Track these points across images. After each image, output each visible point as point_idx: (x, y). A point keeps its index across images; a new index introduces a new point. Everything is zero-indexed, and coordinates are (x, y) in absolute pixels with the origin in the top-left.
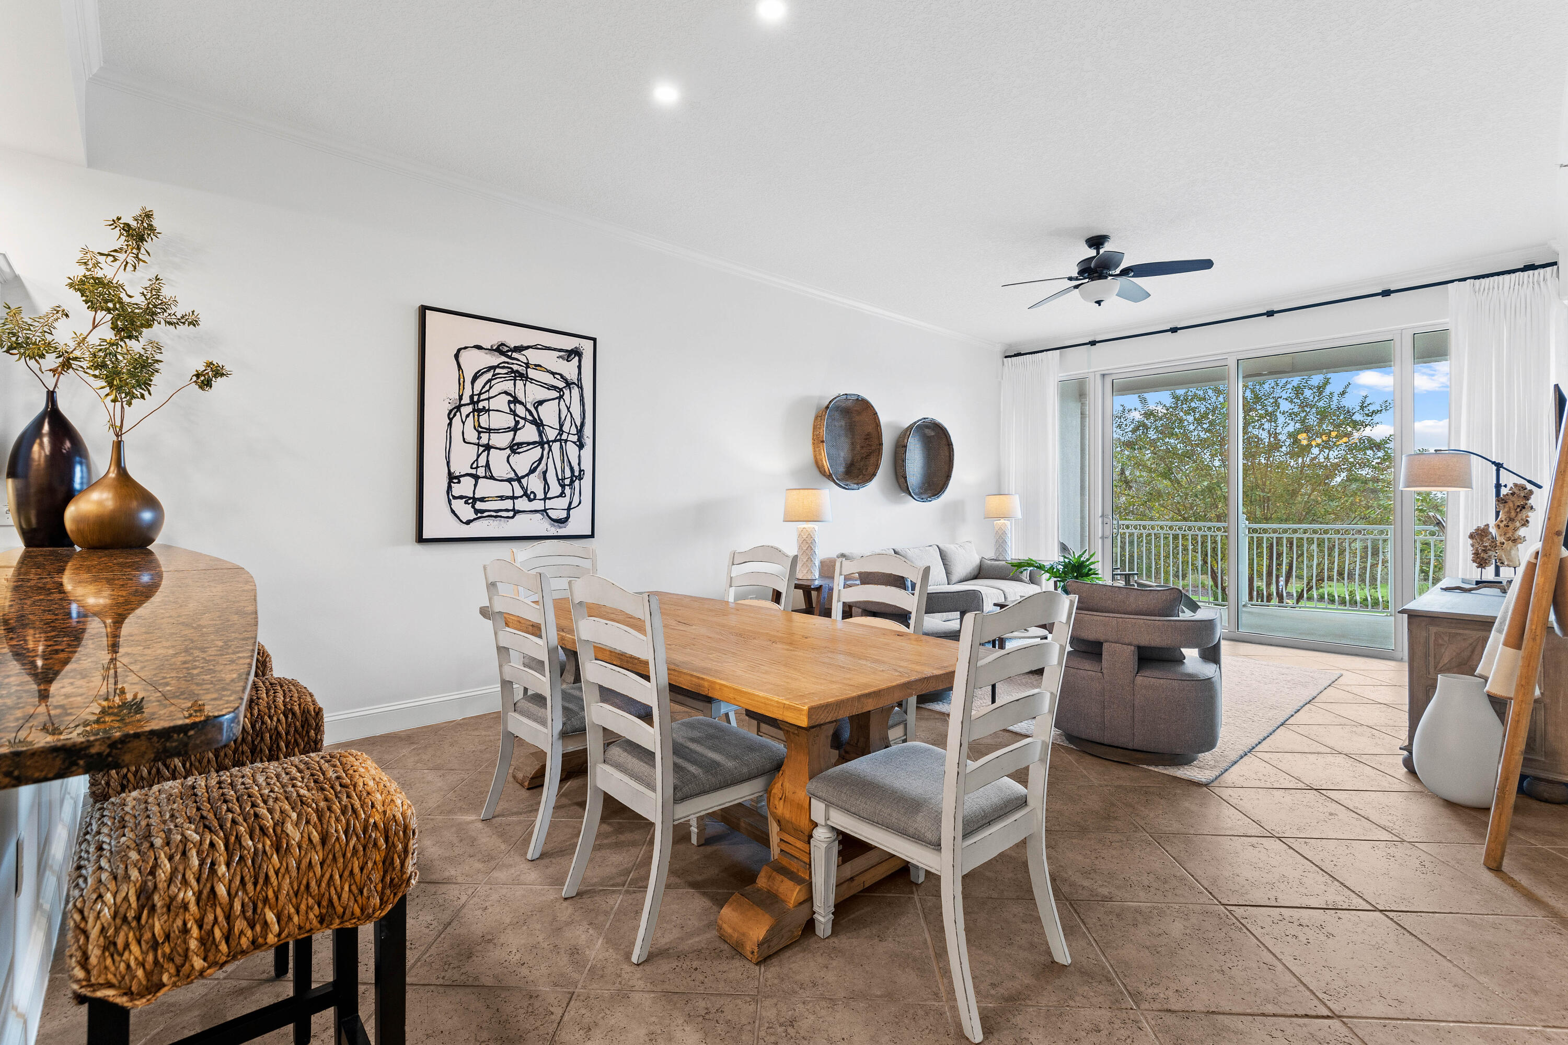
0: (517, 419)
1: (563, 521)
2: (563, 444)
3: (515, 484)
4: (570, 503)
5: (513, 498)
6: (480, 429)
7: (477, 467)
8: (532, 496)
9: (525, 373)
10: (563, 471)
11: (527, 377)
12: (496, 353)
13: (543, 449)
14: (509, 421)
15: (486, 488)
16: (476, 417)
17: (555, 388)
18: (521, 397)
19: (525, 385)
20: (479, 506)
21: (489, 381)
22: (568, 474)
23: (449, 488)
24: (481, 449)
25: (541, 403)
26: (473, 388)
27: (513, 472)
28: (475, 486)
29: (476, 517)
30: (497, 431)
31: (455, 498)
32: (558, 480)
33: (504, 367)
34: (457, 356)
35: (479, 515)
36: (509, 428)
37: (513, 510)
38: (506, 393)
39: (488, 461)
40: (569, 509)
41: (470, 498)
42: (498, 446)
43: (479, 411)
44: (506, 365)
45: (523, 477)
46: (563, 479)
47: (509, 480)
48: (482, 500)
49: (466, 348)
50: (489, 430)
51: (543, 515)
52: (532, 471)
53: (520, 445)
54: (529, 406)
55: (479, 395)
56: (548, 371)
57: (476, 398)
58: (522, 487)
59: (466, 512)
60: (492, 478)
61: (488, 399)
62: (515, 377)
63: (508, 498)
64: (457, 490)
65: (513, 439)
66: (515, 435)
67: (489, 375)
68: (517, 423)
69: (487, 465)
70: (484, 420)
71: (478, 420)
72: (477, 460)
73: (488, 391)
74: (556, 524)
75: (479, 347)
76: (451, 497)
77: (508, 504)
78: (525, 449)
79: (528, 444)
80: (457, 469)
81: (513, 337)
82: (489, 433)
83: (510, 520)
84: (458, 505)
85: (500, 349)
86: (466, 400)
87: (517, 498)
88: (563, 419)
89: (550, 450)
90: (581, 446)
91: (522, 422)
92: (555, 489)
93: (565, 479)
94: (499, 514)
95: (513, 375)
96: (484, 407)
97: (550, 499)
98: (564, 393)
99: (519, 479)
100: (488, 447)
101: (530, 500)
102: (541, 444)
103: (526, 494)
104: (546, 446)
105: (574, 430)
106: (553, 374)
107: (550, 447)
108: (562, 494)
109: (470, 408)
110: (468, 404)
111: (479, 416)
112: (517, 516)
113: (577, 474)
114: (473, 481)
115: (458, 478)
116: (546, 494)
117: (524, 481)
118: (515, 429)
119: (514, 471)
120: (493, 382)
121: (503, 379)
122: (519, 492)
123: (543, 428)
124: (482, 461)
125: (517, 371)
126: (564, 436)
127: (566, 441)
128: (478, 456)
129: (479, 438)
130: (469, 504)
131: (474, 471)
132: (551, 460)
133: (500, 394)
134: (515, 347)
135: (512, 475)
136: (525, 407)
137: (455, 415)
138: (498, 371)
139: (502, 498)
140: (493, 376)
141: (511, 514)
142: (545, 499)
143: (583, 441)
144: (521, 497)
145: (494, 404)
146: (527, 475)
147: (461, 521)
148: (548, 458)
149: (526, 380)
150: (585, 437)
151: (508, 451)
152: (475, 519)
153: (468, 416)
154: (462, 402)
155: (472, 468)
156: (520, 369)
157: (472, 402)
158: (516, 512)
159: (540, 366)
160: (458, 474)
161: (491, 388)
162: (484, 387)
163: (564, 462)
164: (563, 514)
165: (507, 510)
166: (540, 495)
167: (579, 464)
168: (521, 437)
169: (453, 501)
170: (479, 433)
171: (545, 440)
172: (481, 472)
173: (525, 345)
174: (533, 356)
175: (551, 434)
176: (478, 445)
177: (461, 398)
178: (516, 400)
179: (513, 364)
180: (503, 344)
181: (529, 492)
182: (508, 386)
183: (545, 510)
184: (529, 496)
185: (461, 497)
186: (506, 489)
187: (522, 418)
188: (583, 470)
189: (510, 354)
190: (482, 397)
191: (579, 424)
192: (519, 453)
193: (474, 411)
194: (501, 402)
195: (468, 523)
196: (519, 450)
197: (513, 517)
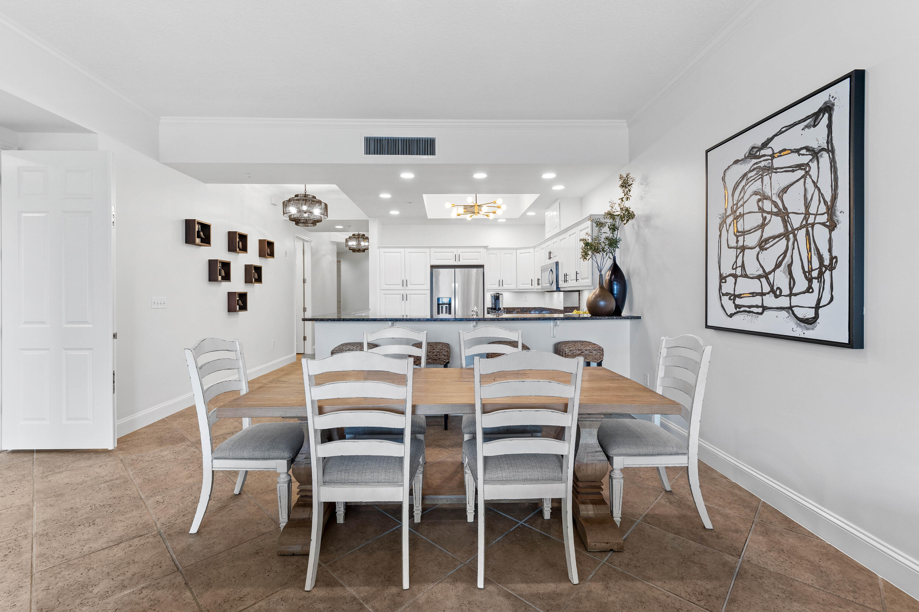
0: (765, 215)
1: (810, 322)
2: (810, 229)
3: (763, 280)
4: (819, 300)
5: (762, 294)
6: (738, 234)
7: (736, 269)
8: (778, 293)
9: (770, 165)
10: (810, 262)
11: (772, 169)
12: (749, 159)
13: (788, 240)
15: (741, 286)
16: (735, 225)
17: (799, 167)
18: (768, 192)
19: (770, 178)
20: (738, 301)
21: (743, 188)
22: (816, 264)
23: (721, 287)
24: (739, 251)
25: (785, 190)
27: (761, 269)
28: (735, 283)
29: (736, 311)
30: (749, 232)
31: (724, 295)
32: (804, 272)
34: (724, 178)
35: (738, 310)
36: (758, 226)
37: (762, 306)
38: (756, 193)
39: (743, 262)
40: (817, 307)
41: (732, 295)
42: (750, 246)
43: (737, 218)
45: (770, 273)
46: (811, 270)
47: (759, 277)
48: (740, 296)
50: (744, 233)
51: (788, 312)
52: (778, 266)
53: (767, 241)
54: (775, 198)
56: (792, 151)
57: (735, 208)
58: (769, 283)
59: (730, 307)
60: (746, 276)
61: (742, 205)
62: (763, 173)
63: (757, 294)
65: (762, 236)
66: (763, 232)
67: (743, 183)
68: (764, 219)
69: (743, 266)
70: (740, 225)
71: (737, 227)
72: (736, 262)
73: (743, 197)
74: (803, 324)
75: (736, 162)
76: (721, 294)
77: (757, 301)
78: (771, 243)
79: (774, 237)
80: (725, 272)
81: (761, 135)
83: (760, 316)
84: (725, 299)
85: (753, 154)
86: (730, 211)
87: (765, 294)
88: (809, 199)
89: (795, 239)
90: (832, 226)
91: (768, 216)
92: (801, 284)
93: (812, 270)
94: (752, 309)
95: (761, 173)
96: (741, 213)
97: (796, 295)
98: (810, 167)
99: (766, 275)
100: (743, 249)
101: (776, 297)
102: (785, 235)
103: (772, 291)
104: (791, 236)
105: (823, 209)
106: (797, 151)
107: (795, 236)
108: (809, 290)
109: (732, 218)
110: (730, 215)
111: (737, 222)
112: (766, 313)
113: (827, 262)
114: (733, 280)
115: (724, 278)
116: (791, 289)
117: (771, 277)
118: (762, 226)
119: (762, 267)
120: (746, 188)
121: (753, 181)
122: (767, 289)
123: (788, 217)
124: (740, 262)
125: (764, 167)
126: (811, 220)
127: (813, 225)
128: (737, 257)
129: (738, 242)
130: (731, 300)
131: (734, 272)
132: (796, 251)
133: (751, 196)
134: (763, 144)
135: (761, 272)
136: (771, 200)
137: (724, 227)
138: (750, 175)
139: (754, 294)
141: (760, 310)
142: (791, 295)
143: (835, 218)
144: (768, 293)
145: (747, 208)
146: (774, 270)
147: (727, 314)
148: (793, 249)
149: (771, 173)
150: (838, 213)
151: (757, 249)
152: (735, 313)
153: (731, 225)
154: (727, 214)
155: (733, 269)
156: (767, 163)
157: (733, 212)
158: (765, 308)
159: (785, 150)
160: (725, 275)
161: (745, 193)
162: (740, 195)
163: (810, 251)
164: (811, 314)
165: (757, 306)
166: (786, 291)
167: (830, 250)
168: (769, 232)
169: (722, 297)
170: (738, 237)
171: (790, 229)
172: (739, 272)
173: (770, 136)
174: (777, 145)
175: (796, 221)
176: (737, 248)
177: (727, 211)
178: (762, 197)
179: (760, 162)
180: (753, 148)
181: (775, 288)
182: (758, 185)
183: (791, 308)
184: (776, 292)
185: (728, 294)
186: (755, 286)
187: (768, 213)
188: (836, 257)
189: (758, 154)
191: (828, 198)
192: (766, 249)
193: (734, 219)
195: (731, 316)
196: (766, 246)
197: (761, 314)
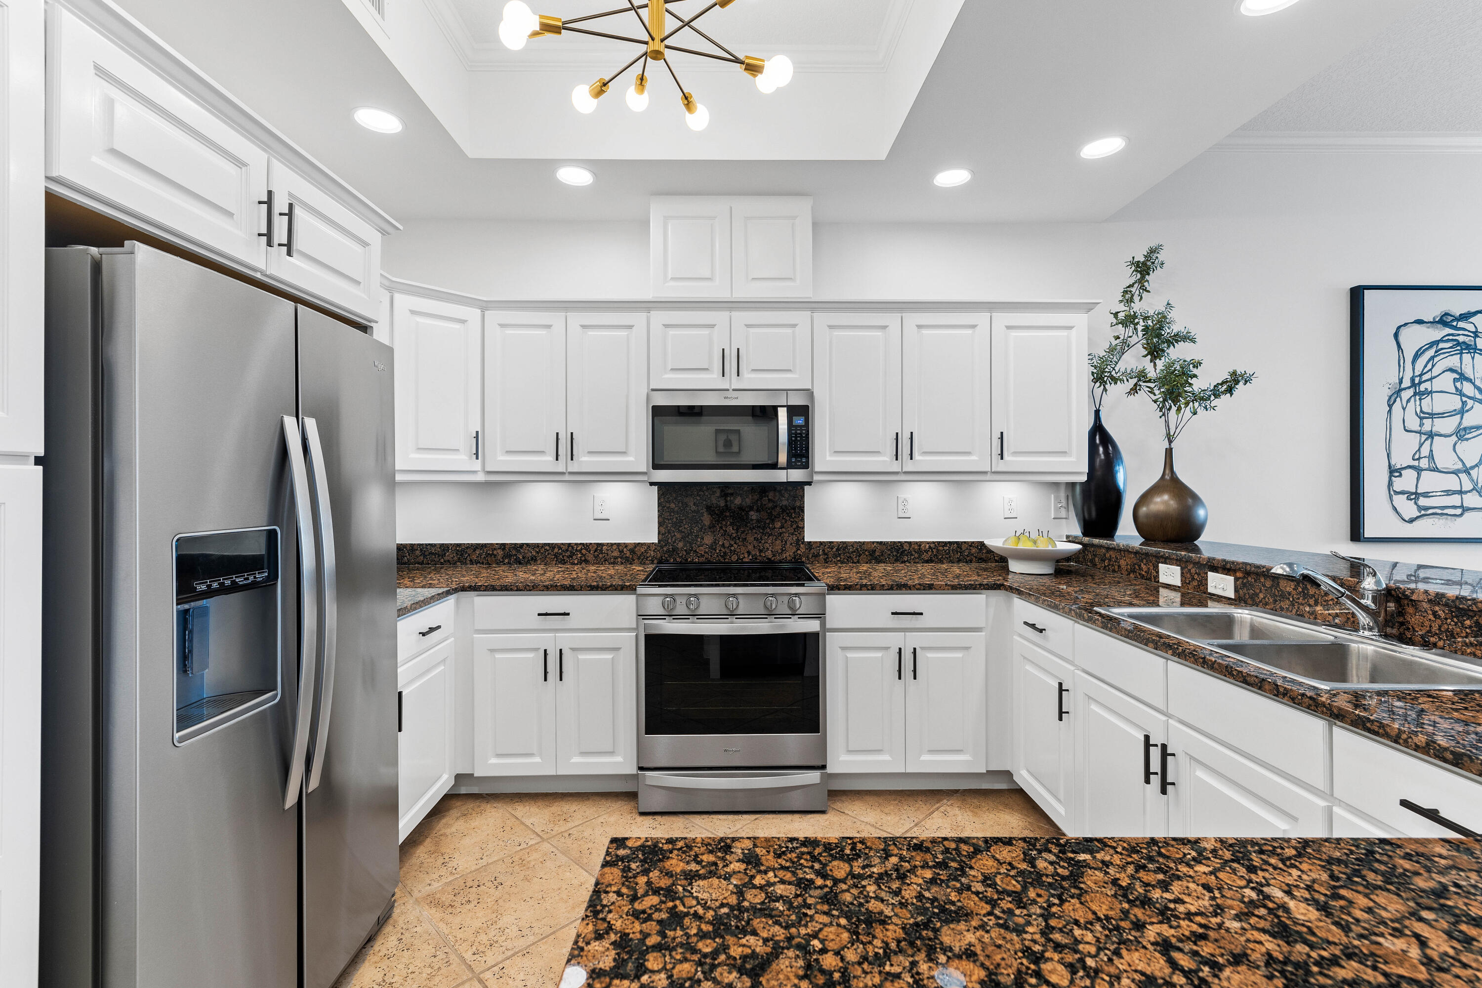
0: (1464, 399)
3: (1463, 476)
5: (1461, 492)
6: (1422, 415)
7: (1419, 459)
9: (1473, 343)
11: (1476, 349)
12: (1439, 326)
14: (1455, 402)
15: (1430, 482)
16: (1418, 403)
18: (1468, 372)
19: (1473, 358)
20: (1422, 502)
21: (1432, 358)
23: (1390, 484)
24: (1424, 437)
26: (1414, 369)
27: (1460, 463)
28: (1418, 479)
29: (1419, 514)
30: (1441, 415)
31: (1396, 493)
33: (1448, 341)
34: (1396, 335)
35: (1423, 512)
36: (1455, 410)
37: (1462, 506)
38: (1451, 370)
39: (1431, 451)
41: (1412, 494)
42: (1442, 432)
43: (1421, 394)
44: (1451, 337)
45: (1472, 468)
47: (1455, 472)
48: (1426, 495)
49: (1406, 324)
50: (1432, 416)
53: (1468, 429)
55: (1421, 375)
57: (1417, 380)
58: (1471, 480)
59: (1409, 509)
60: (1436, 470)
61: (1431, 379)
62: (1462, 349)
63: (1455, 492)
64: (1399, 484)
65: (1460, 423)
66: (1462, 418)
67: (1431, 352)
68: (1464, 403)
69: (1431, 457)
70: (1427, 405)
71: (1420, 405)
72: (1419, 450)
73: (1431, 370)
75: (1419, 322)
76: (1392, 493)
77: (1455, 500)
78: (1474, 434)
79: (1478, 428)
80: (1397, 462)
81: (1457, 304)
82: (1432, 418)
83: (1459, 519)
84: (1400, 501)
85: (1443, 321)
86: (1406, 383)
87: (1466, 492)
91: (1470, 403)
94: (1445, 511)
95: (1459, 348)
96: (1426, 389)
99: (1467, 471)
100: (1431, 435)
103: (1475, 488)
109: (1411, 392)
110: (1409, 388)
111: (1420, 399)
112: (1467, 515)
114: (1416, 474)
115: (1397, 470)
117: (1474, 473)
118: (1462, 412)
119: (1461, 460)
120: (1436, 360)
121: (1447, 355)
122: (1467, 485)
124: (1425, 451)
125: (1464, 343)
128: (1421, 445)
129: (1421, 425)
130: (1411, 500)
131: (1416, 463)
133: (1444, 372)
134: (1461, 315)
135: (1459, 466)
136: (1474, 384)
137: (1395, 401)
138: (1441, 345)
139: (1448, 493)
140: (1436, 352)
141: (1459, 511)
144: (1470, 491)
145: (1437, 385)
146: (1477, 465)
147: (1404, 519)
149: (1474, 352)
151: (1454, 438)
152: (1418, 517)
153: (1408, 401)
154: (1403, 386)
155: (1414, 459)
156: (1467, 339)
157: (1413, 384)
158: (1465, 510)
160: (1399, 467)
161: (1433, 366)
162: (1425, 366)
165: (1454, 507)
168: (1468, 420)
169: (1395, 497)
170: (1421, 418)
172: (1424, 463)
173: (1473, 310)
176: (1420, 433)
177: (1401, 381)
178: (1462, 377)
179: (1459, 335)
180: (1447, 314)
182: (1453, 361)
185: (1402, 493)
186: (1452, 483)
187: (1470, 397)
189: (1455, 324)
190: (1425, 377)
192: (1467, 439)
193: (1415, 394)
194: (1446, 382)
195: (1411, 521)
196: (1467, 436)
197: (1461, 515)
